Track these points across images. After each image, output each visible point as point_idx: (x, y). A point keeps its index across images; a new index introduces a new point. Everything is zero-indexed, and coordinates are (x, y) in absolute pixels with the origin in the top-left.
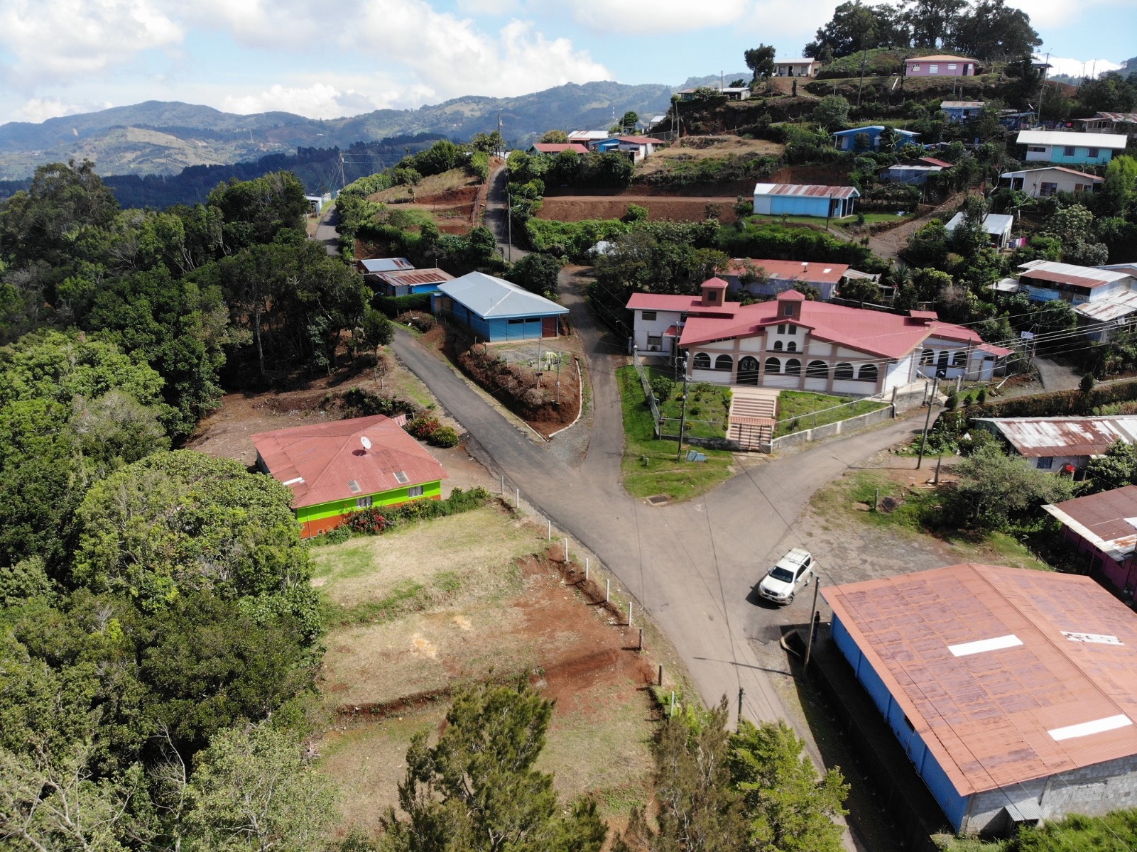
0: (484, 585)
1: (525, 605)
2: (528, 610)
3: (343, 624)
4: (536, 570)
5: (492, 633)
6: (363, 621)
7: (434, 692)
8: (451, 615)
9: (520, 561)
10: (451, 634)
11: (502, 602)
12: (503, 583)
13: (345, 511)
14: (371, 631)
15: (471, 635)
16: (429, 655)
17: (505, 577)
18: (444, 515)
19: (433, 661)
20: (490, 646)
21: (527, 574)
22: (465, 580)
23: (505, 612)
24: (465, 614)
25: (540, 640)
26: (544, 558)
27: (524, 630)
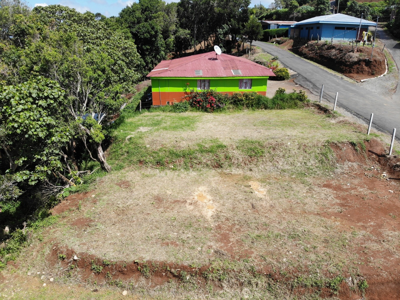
0: (291, 160)
1: (338, 188)
2: (342, 194)
3: (140, 162)
4: (352, 158)
5: (291, 208)
6: (159, 164)
7: (184, 268)
8: (246, 178)
9: (335, 146)
10: (240, 196)
11: (309, 180)
12: (312, 162)
13: (188, 90)
14: (163, 174)
15: (264, 204)
16: (204, 213)
17: (316, 157)
18: (266, 109)
19: (206, 221)
20: (284, 224)
21: (341, 159)
22: (271, 150)
23: (310, 189)
24: (262, 181)
25: (360, 234)
26: (362, 149)
27: (336, 215)
